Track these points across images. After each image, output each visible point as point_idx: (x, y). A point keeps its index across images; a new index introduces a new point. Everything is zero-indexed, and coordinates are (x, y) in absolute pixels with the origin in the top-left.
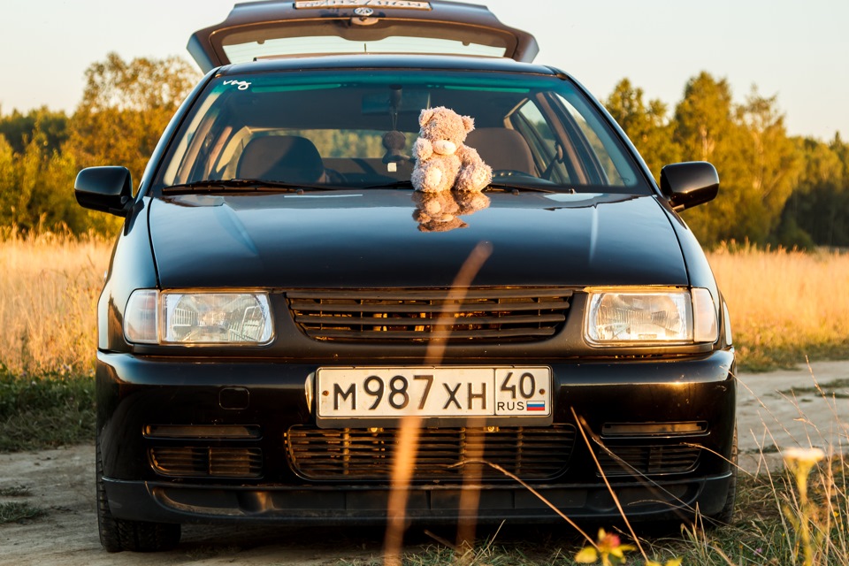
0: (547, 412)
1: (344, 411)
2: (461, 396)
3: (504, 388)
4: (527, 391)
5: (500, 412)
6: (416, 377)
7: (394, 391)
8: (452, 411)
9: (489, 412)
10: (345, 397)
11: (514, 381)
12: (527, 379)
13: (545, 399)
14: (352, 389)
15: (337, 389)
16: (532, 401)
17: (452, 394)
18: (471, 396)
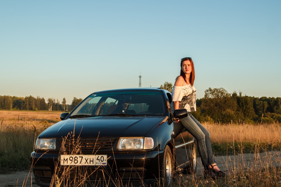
0: (106, 165)
1: (66, 164)
2: (88, 161)
3: (97, 159)
4: (102, 160)
5: (96, 165)
6: (79, 157)
7: (75, 160)
8: (87, 164)
9: (94, 165)
10: (66, 161)
11: (99, 158)
12: (102, 158)
13: (106, 162)
14: (67, 159)
15: (64, 159)
16: (103, 162)
17: (87, 161)
18: (90, 161)
